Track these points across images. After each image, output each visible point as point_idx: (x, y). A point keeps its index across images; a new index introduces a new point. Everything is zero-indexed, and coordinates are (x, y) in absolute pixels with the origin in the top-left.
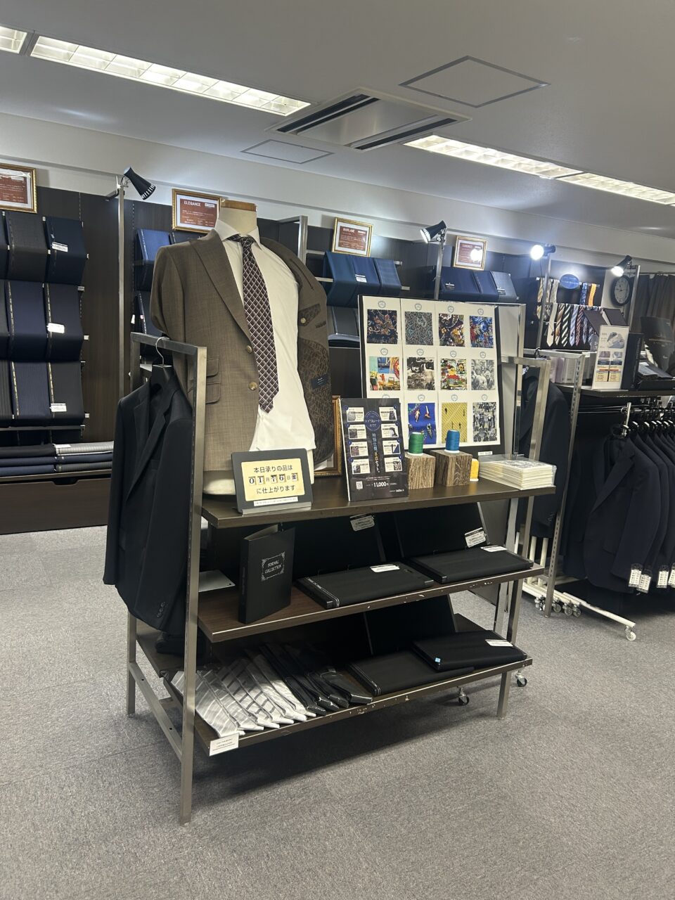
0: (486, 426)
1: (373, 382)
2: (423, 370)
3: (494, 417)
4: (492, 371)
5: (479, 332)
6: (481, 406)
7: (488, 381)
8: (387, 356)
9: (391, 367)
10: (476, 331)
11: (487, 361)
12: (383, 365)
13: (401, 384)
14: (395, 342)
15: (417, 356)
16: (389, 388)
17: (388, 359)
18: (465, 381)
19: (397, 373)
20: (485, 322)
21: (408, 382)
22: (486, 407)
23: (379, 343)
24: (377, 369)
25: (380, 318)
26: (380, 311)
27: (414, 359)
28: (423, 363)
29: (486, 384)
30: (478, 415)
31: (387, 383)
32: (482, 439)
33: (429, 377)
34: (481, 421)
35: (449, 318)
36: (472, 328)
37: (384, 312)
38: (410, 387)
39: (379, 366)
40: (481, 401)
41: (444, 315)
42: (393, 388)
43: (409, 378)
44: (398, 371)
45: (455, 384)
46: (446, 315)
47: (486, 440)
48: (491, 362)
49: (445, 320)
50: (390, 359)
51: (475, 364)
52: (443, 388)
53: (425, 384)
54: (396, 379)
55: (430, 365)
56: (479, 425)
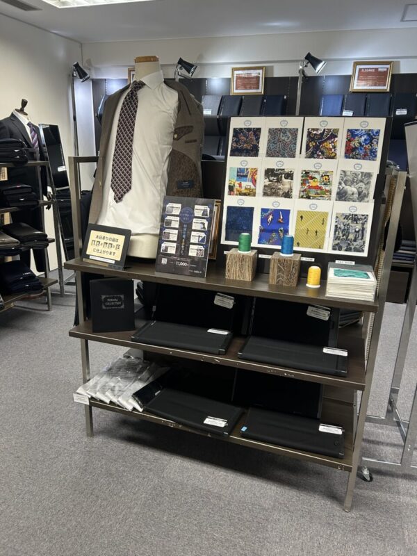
0: (351, 237)
1: (231, 188)
2: (281, 180)
3: (363, 229)
4: (368, 183)
5: (357, 145)
6: (347, 217)
7: (360, 193)
8: (246, 167)
9: (249, 176)
10: (355, 143)
11: (362, 173)
12: (241, 174)
13: (257, 192)
14: (256, 155)
15: (276, 167)
16: (245, 194)
17: (247, 169)
18: (330, 192)
19: (254, 181)
20: (369, 135)
21: (264, 189)
22: (355, 218)
23: (241, 156)
24: (236, 178)
25: (245, 135)
26: (245, 129)
27: (273, 170)
28: (281, 174)
29: (356, 196)
30: (342, 226)
31: (243, 190)
32: (343, 249)
33: (287, 187)
34: (346, 232)
35: (319, 132)
36: (349, 141)
37: (249, 130)
38: (265, 194)
39: (238, 176)
40: (347, 212)
41: (314, 130)
42: (249, 195)
43: (265, 186)
44: (255, 181)
45: (318, 194)
46: (317, 130)
47: (349, 249)
48: (369, 175)
49: (315, 134)
50: (249, 170)
51: (345, 176)
52: (302, 197)
53: (281, 192)
54: (253, 187)
55: (290, 176)
56: (341, 235)
